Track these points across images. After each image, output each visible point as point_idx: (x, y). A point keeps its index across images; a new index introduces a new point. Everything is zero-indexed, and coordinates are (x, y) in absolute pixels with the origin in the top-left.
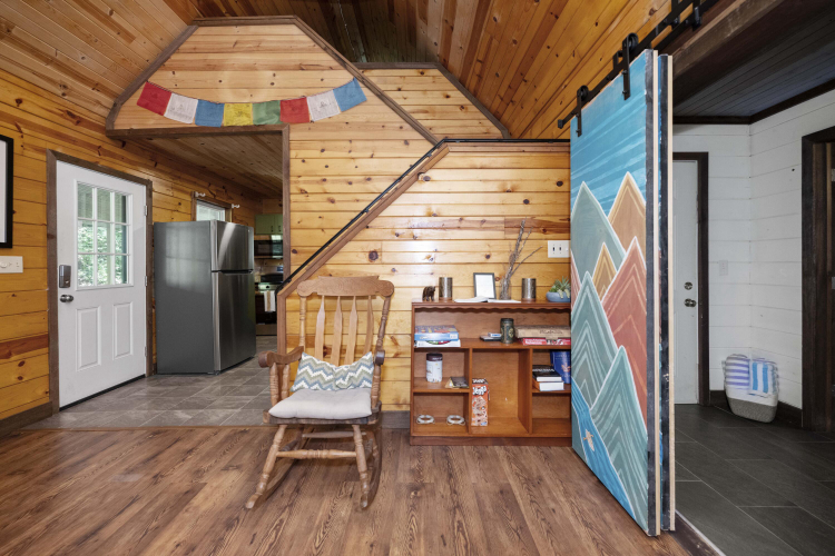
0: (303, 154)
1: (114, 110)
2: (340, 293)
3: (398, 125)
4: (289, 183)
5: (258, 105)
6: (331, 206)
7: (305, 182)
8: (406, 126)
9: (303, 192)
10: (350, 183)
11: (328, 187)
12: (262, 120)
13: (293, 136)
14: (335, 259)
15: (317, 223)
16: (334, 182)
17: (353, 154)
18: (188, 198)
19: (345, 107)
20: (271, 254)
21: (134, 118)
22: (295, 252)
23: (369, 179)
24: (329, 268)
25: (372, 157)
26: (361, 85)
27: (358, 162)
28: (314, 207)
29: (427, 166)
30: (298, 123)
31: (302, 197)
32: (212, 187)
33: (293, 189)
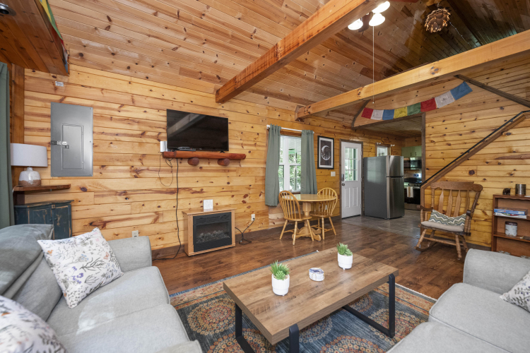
0: (432, 124)
1: (354, 120)
2: (451, 188)
3: (496, 100)
4: (425, 138)
5: (409, 107)
6: (449, 147)
7: (434, 137)
8: (502, 98)
9: (432, 142)
10: (461, 135)
11: (447, 138)
12: (411, 113)
13: (427, 117)
14: (450, 173)
15: (441, 155)
16: (450, 135)
17: (462, 120)
18: (374, 145)
19: (457, 98)
20: (410, 168)
21: (361, 122)
22: (428, 169)
23: (474, 132)
24: (446, 177)
25: (476, 120)
26: (468, 84)
27: (465, 124)
28: (438, 148)
29: (510, 126)
30: (429, 110)
31: (432, 144)
32: (383, 139)
33: (427, 141)
